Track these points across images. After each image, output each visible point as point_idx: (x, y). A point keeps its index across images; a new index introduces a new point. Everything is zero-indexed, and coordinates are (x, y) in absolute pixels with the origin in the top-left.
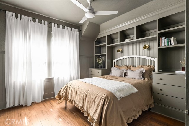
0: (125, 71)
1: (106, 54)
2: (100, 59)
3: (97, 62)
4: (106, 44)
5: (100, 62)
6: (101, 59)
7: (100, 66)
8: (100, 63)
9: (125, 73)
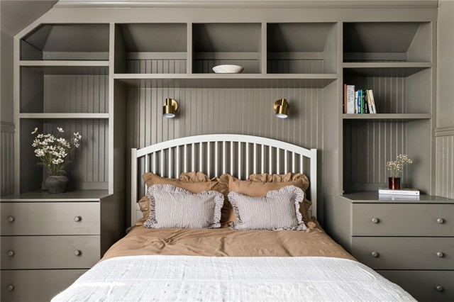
0: (219, 202)
1: (110, 115)
2: (55, 144)
3: (39, 159)
4: (111, 64)
5: (60, 156)
6: (62, 140)
7: (52, 180)
8: (56, 162)
9: (222, 210)
